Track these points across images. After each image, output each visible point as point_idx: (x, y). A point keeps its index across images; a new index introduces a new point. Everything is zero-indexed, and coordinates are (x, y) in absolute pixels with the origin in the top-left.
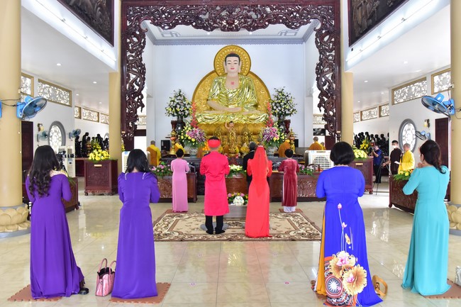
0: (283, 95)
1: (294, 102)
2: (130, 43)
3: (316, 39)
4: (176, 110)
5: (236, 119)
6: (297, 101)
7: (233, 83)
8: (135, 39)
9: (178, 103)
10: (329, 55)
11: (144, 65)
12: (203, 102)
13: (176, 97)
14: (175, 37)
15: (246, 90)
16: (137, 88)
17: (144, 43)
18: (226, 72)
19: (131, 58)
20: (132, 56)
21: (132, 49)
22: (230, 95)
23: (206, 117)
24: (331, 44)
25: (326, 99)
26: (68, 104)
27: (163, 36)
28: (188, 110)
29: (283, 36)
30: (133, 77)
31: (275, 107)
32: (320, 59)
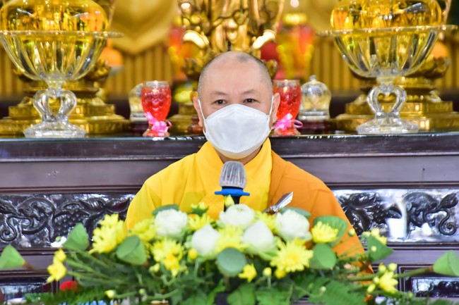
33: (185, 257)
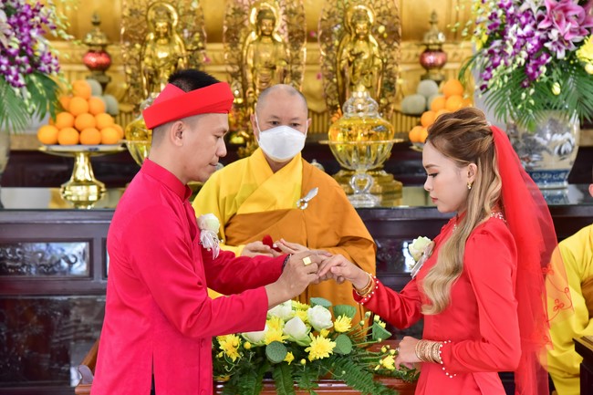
33: (242, 345)
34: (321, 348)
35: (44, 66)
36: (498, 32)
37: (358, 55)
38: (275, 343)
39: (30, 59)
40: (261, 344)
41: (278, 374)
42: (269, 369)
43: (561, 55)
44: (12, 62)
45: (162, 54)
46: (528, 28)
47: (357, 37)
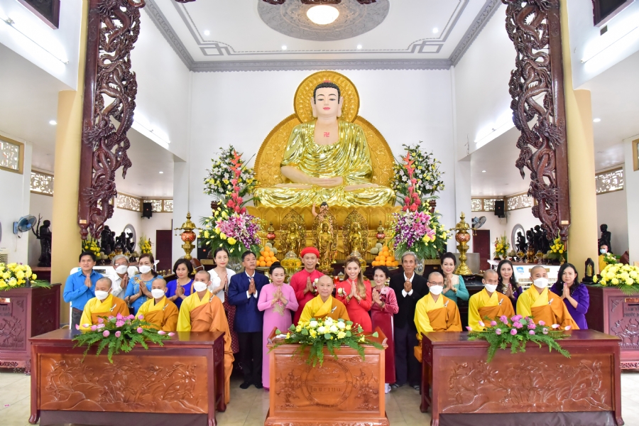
0: (419, 156)
1: (440, 168)
2: (107, 30)
3: (507, 20)
4: (222, 182)
5: (333, 200)
6: (444, 168)
7: (327, 135)
8: (117, 23)
9: (226, 170)
10: (539, 54)
11: (134, 76)
12: (274, 169)
13: (223, 159)
14: (226, 57)
15: (351, 147)
16: (115, 123)
17: (137, 30)
18: (315, 115)
19: (107, 62)
20: (109, 57)
21: (111, 41)
22: (322, 156)
23: (277, 195)
24: (541, 32)
25: (534, 150)
26: (15, 167)
27: (205, 54)
28: (244, 182)
29: (416, 55)
30: (108, 101)
31: (404, 179)
32: (518, 63)
33: (317, 334)
34: (341, 335)
35: (256, 242)
36: (398, 232)
37: (355, 238)
38: (327, 333)
39: (252, 240)
40: (322, 333)
41: (328, 343)
42: (325, 341)
43: (418, 239)
44: (247, 241)
45: (292, 238)
46: (408, 231)
47: (355, 232)
